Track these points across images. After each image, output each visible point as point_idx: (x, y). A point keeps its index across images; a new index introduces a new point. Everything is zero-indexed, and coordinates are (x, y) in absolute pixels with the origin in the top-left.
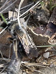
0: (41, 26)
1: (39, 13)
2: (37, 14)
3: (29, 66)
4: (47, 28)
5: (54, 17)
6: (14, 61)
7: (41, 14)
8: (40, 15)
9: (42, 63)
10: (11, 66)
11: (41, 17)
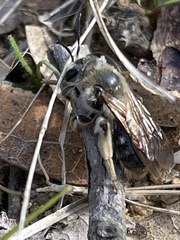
0: (143, 63)
1: (123, 22)
2: (118, 25)
3: (135, 198)
4: (161, 68)
5: (168, 29)
6: (106, 190)
7: (132, 24)
8: (129, 28)
9: (170, 183)
10: (101, 208)
11: (131, 32)
